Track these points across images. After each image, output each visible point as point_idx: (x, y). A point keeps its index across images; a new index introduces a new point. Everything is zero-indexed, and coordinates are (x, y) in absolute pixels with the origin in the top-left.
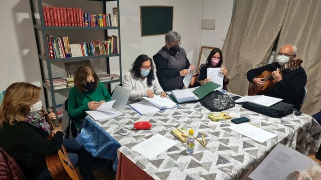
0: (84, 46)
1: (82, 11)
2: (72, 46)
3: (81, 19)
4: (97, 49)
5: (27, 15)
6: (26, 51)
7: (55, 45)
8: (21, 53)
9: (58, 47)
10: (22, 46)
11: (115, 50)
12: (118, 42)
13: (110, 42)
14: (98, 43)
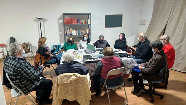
0: (77, 31)
1: (77, 19)
2: (73, 31)
3: (76, 21)
4: (82, 32)
5: (62, 21)
6: (61, 33)
7: (67, 31)
8: (59, 33)
9: (68, 31)
10: (60, 31)
11: (89, 33)
12: (90, 30)
13: (87, 30)
14: (82, 30)
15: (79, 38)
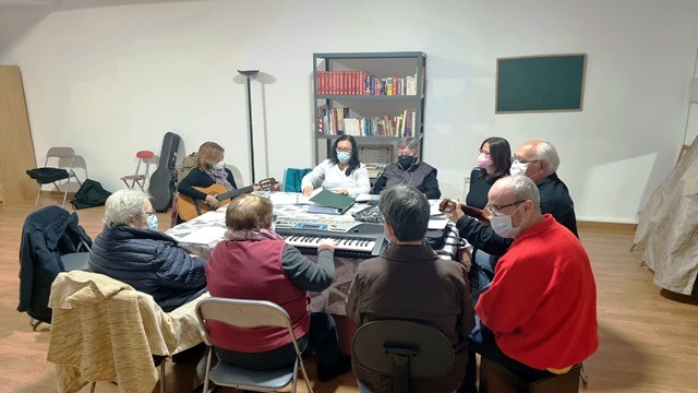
0: (363, 121)
1: (364, 74)
2: (347, 121)
4: (380, 127)
9: (329, 121)
11: (408, 131)
12: (414, 119)
13: (401, 119)
14: (383, 119)
15: (381, 148)
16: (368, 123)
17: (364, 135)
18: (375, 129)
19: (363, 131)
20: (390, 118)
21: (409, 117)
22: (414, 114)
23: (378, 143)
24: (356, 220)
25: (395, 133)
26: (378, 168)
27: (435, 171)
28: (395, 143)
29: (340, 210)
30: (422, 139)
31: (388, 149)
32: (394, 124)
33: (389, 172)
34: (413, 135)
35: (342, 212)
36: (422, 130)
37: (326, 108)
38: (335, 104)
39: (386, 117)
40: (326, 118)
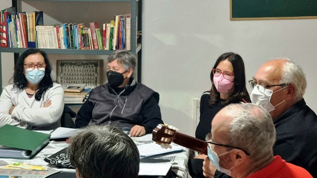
0: (62, 30)
2: (40, 29)
4: (85, 36)
9: (16, 29)
11: (121, 43)
12: (128, 27)
13: (112, 27)
14: (89, 26)
15: (86, 63)
16: (69, 33)
17: (64, 47)
18: (78, 40)
19: (62, 42)
20: (98, 25)
21: (122, 25)
22: (128, 20)
23: (82, 57)
24: (50, 165)
25: (104, 44)
26: (83, 90)
27: (156, 96)
28: (105, 58)
29: (29, 153)
30: (140, 53)
31: (96, 65)
32: (103, 33)
33: (97, 97)
34: (128, 48)
35: (31, 155)
36: (140, 40)
37: (12, 11)
38: (25, 6)
39: (92, 24)
40: (11, 25)
